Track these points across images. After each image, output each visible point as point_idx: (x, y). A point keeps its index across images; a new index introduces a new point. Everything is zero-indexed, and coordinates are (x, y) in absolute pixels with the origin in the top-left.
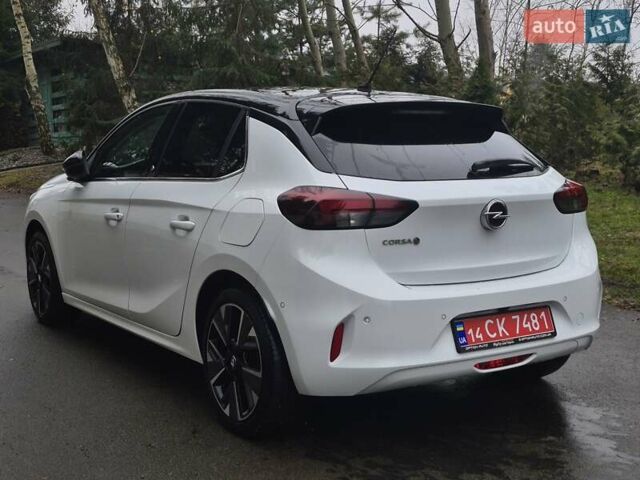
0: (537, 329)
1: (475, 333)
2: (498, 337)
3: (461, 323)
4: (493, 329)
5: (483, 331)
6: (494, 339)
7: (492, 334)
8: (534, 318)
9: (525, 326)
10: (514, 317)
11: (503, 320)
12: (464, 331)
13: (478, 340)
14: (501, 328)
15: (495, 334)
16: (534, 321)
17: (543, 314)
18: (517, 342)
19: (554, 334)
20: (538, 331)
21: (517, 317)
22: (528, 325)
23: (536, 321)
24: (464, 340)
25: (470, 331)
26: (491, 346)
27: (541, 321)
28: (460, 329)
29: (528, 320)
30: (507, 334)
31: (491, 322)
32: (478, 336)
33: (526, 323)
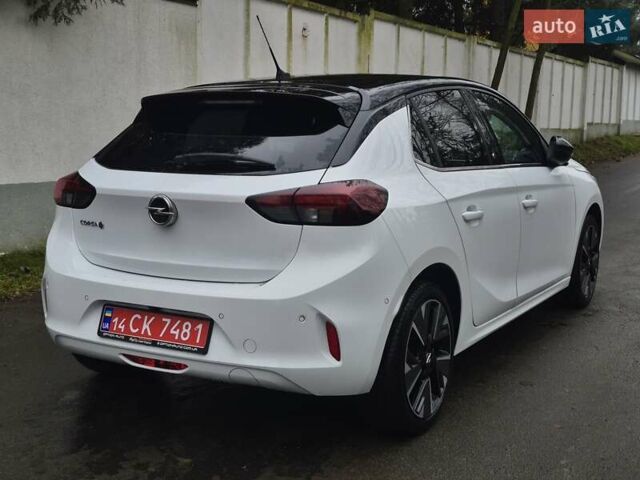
0: (184, 339)
1: (119, 323)
2: (139, 333)
3: (112, 310)
4: (138, 324)
5: (126, 324)
6: (134, 334)
7: (135, 328)
8: (187, 327)
9: (172, 332)
10: (164, 320)
11: (153, 318)
12: (110, 318)
13: (119, 330)
14: (146, 326)
15: (137, 330)
16: (184, 330)
17: (200, 327)
18: (154, 344)
19: (204, 351)
20: (184, 342)
21: (169, 321)
22: (177, 333)
23: (188, 331)
24: (107, 326)
25: (116, 320)
26: (126, 339)
27: (194, 333)
28: (108, 314)
29: (180, 327)
30: (150, 334)
31: (139, 317)
32: (120, 327)
33: (175, 330)
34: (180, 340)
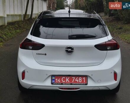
5: (61, 80)
7: (64, 81)
9: (76, 80)
11: (69, 78)
14: (67, 80)
15: (65, 81)
16: (80, 80)
17: (84, 78)
18: (71, 84)
19: (87, 84)
20: (81, 82)
21: (74, 78)
22: (78, 80)
23: (81, 80)
24: (54, 81)
25: (57, 79)
26: (62, 84)
27: (83, 80)
28: (54, 78)
30: (69, 82)
31: (64, 78)
32: (58, 81)
33: (77, 80)
34: (79, 82)
